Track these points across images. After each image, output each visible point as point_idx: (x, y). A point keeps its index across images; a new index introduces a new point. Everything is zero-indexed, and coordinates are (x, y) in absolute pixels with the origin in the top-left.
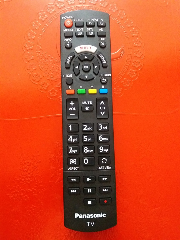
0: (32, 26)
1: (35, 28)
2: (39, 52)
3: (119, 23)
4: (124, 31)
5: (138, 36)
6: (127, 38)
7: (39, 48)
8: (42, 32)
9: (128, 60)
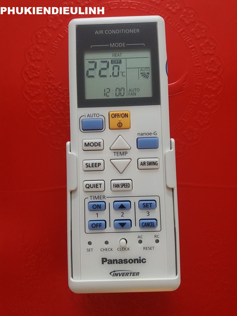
0: (37, 38)
1: (43, 42)
2: (50, 83)
3: (181, 32)
4: (191, 45)
5: (213, 54)
6: (196, 58)
7: (48, 76)
8: (55, 48)
9: (195, 96)
